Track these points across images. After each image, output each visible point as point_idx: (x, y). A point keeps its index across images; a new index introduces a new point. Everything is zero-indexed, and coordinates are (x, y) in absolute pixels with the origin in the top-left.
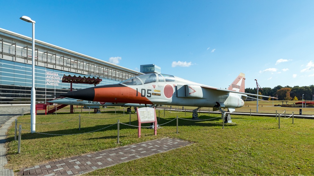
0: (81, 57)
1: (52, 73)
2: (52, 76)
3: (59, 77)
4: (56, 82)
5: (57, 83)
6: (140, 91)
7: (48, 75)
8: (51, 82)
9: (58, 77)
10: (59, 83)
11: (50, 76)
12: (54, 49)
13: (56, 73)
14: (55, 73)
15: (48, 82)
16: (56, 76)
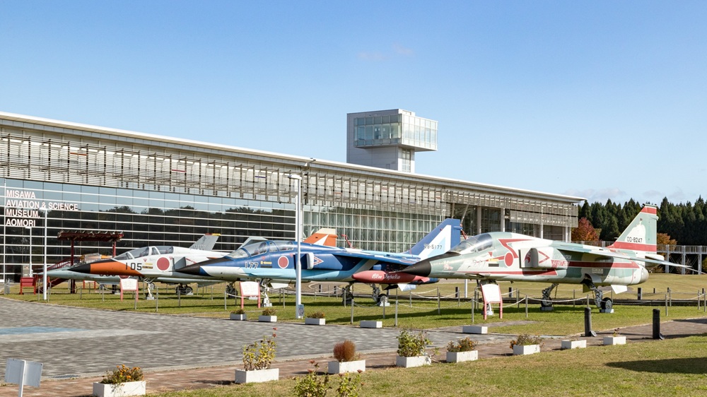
0: (98, 136)
1: (20, 191)
2: (19, 200)
3: (37, 201)
4: (30, 217)
5: (33, 219)
6: (129, 265)
7: (10, 199)
8: (16, 218)
9: (34, 201)
10: (36, 219)
11: (14, 199)
12: (26, 126)
13: (29, 191)
14: (26, 191)
15: (11, 219)
16: (29, 200)
